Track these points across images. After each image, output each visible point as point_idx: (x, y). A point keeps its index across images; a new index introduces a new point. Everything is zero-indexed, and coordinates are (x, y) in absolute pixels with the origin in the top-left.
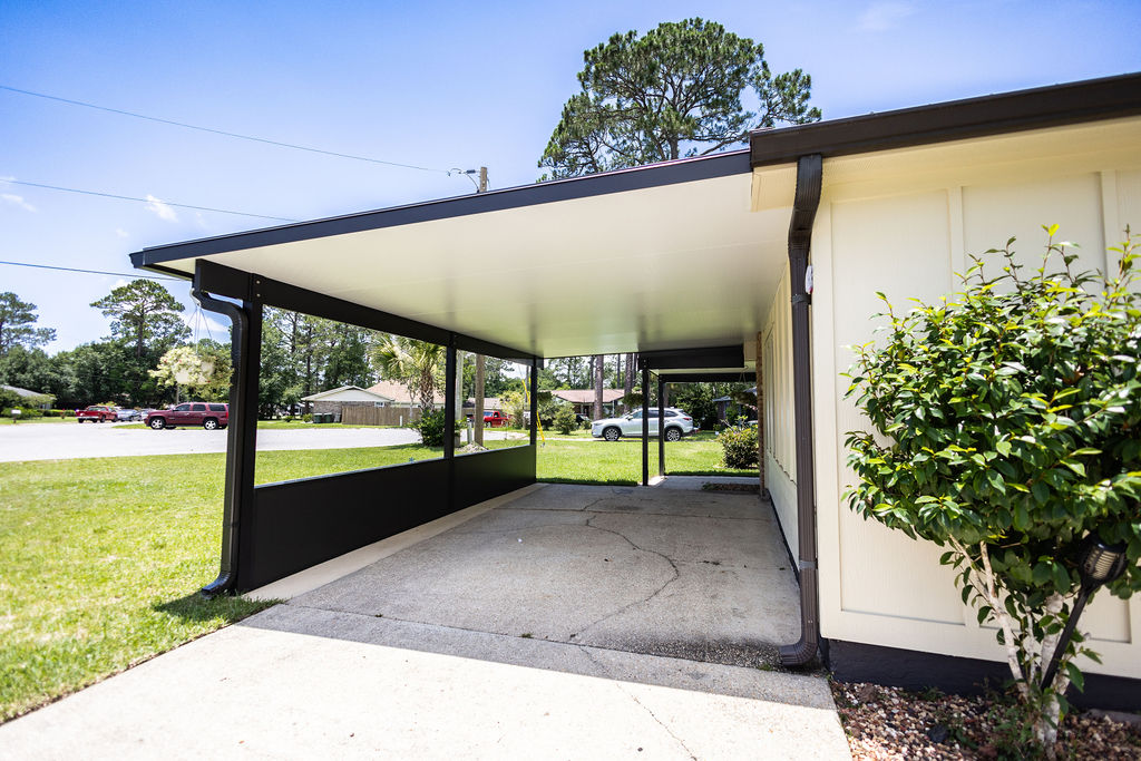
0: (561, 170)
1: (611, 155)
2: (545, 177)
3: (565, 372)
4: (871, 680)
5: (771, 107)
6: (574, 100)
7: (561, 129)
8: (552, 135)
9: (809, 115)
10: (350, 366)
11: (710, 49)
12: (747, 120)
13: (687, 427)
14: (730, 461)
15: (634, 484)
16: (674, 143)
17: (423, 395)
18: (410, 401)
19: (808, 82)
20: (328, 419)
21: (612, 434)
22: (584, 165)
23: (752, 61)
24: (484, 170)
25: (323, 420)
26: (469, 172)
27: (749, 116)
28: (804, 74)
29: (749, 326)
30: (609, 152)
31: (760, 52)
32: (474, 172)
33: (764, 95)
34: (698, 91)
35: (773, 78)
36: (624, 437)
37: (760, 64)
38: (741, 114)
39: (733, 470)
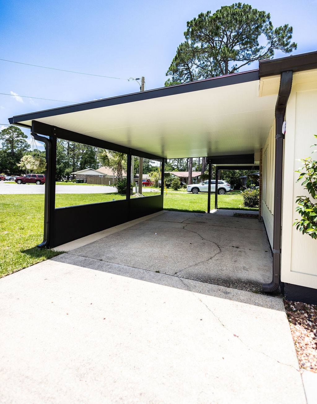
0: (176, 76)
1: (198, 69)
2: (169, 80)
3: (176, 164)
4: (302, 301)
5: (273, 43)
6: (182, 45)
7: (176, 58)
8: (172, 61)
9: (291, 46)
10: (90, 160)
11: (244, 17)
12: (261, 50)
13: (228, 188)
14: (246, 204)
15: (204, 212)
16: (226, 62)
17: (118, 173)
18: (113, 175)
19: (291, 30)
20: (81, 182)
21: (195, 191)
22: (186, 74)
23: (264, 21)
24: (143, 78)
25: (79, 182)
26: (137, 79)
27: (262, 48)
28: (289, 26)
29: (257, 146)
30: (197, 68)
31: (268, 17)
32: (139, 79)
33: (270, 38)
34: (239, 38)
35: (274, 29)
36: (200, 192)
37: (268, 23)
38: (258, 47)
39: (247, 208)
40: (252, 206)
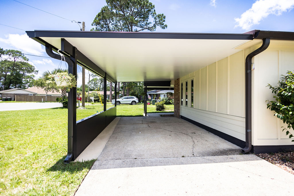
0: (99, 27)
1: (112, 26)
2: (93, 29)
3: (93, 86)
5: (156, 23)
6: (105, 7)
7: (99, 15)
8: (96, 16)
9: (164, 26)
10: (16, 81)
11: (142, 3)
12: (150, 24)
13: (137, 101)
14: (157, 109)
15: (142, 116)
16: (132, 26)
17: (63, 92)
18: (46, 94)
19: (165, 17)
20: (9, 100)
22: (105, 27)
23: (152, 9)
24: (84, 23)
25: (6, 100)
26: (79, 22)
27: (150, 23)
28: (164, 15)
30: (112, 25)
31: (154, 7)
32: (80, 23)
33: (155, 18)
34: (138, 14)
35: (157, 14)
36: (121, 104)
37: (153, 10)
38: (148, 22)
40: (160, 110)
